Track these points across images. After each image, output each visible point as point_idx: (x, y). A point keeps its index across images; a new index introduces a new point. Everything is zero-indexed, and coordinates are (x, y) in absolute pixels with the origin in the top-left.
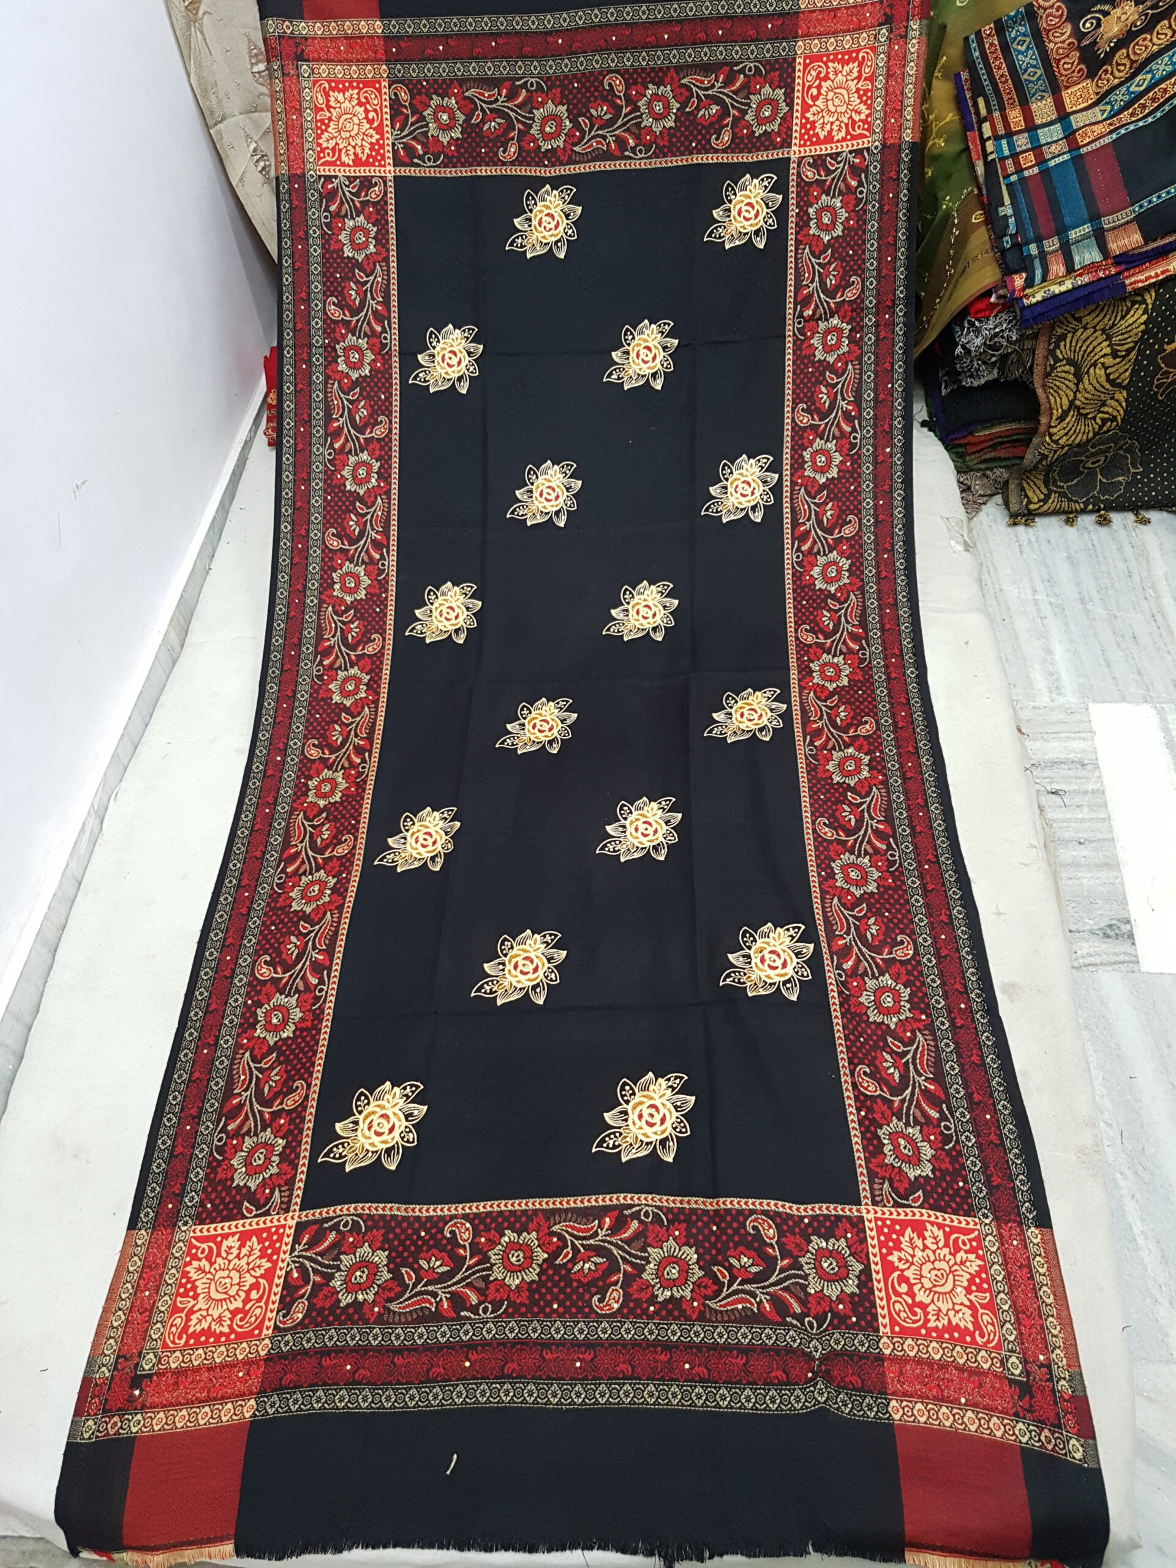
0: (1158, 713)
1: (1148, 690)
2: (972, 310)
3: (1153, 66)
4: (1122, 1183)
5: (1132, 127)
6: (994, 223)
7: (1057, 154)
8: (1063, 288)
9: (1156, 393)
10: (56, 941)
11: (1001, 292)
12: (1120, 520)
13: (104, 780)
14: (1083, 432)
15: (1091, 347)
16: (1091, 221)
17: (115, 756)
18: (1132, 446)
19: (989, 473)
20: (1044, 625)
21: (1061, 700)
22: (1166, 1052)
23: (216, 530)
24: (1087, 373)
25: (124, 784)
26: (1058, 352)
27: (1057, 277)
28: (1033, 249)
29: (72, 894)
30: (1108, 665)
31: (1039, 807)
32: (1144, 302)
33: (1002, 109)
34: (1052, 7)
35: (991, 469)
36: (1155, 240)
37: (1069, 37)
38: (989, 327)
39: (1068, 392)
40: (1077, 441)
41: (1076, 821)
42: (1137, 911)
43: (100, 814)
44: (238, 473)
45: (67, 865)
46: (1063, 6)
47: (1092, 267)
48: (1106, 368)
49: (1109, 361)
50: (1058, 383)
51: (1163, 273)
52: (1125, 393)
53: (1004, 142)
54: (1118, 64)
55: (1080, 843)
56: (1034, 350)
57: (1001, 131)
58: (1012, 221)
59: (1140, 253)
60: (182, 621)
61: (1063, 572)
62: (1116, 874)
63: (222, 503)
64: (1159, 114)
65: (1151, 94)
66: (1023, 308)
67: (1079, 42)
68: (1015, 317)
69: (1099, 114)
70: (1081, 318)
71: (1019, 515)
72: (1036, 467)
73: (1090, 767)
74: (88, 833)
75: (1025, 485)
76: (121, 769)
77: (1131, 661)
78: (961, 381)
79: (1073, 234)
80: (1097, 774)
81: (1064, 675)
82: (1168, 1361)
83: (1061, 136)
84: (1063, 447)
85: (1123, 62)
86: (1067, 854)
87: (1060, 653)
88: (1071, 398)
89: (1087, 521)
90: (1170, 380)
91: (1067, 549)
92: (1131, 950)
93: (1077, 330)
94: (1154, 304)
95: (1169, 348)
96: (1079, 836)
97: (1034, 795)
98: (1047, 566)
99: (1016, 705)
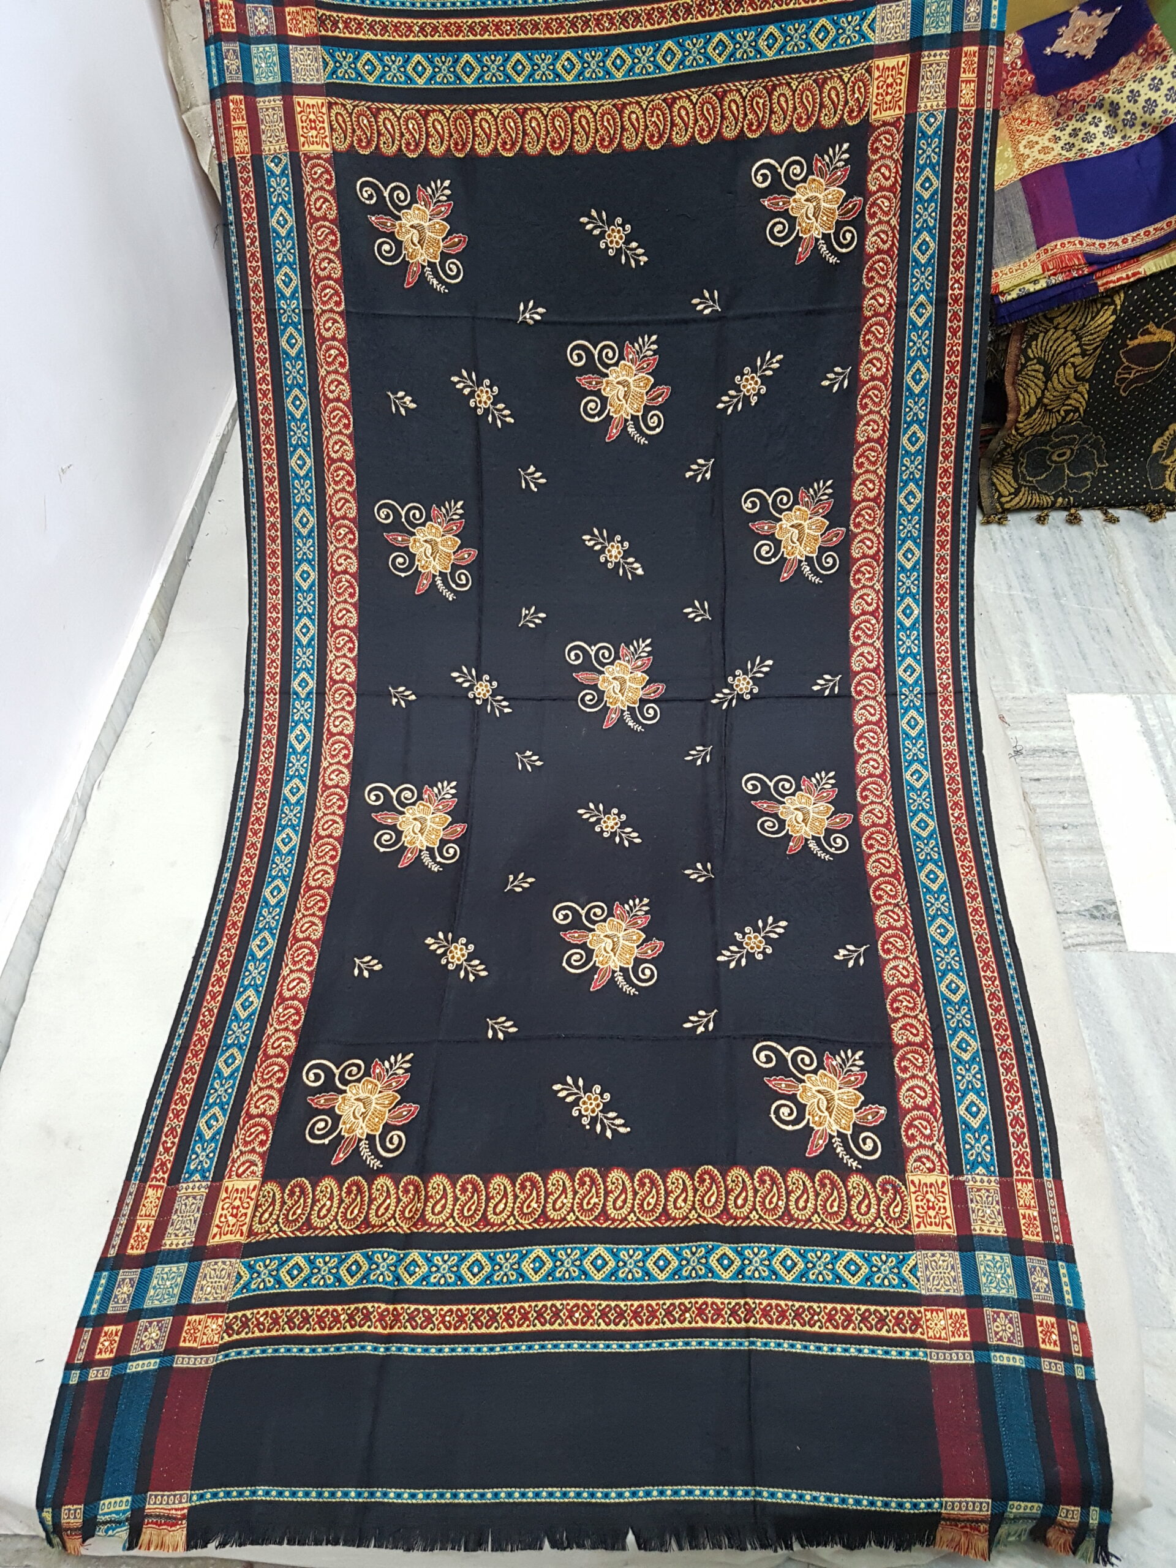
0: (1134, 703)
1: (1124, 681)
4: (1119, 1156)
8: (1038, 287)
9: (1118, 388)
10: (41, 929)
12: (1090, 517)
13: (88, 769)
14: (1047, 423)
15: (1062, 347)
17: (98, 744)
18: (1097, 440)
20: (1020, 619)
21: (1039, 691)
22: (1156, 1028)
23: (196, 522)
24: (1057, 372)
25: (107, 773)
26: (1030, 351)
29: (56, 882)
30: (1084, 658)
31: (1023, 793)
32: (1113, 303)
39: (1037, 390)
40: (1040, 432)
41: (1059, 806)
42: (1120, 893)
43: (84, 802)
44: (216, 466)
45: (52, 853)
48: (1075, 367)
49: (1078, 360)
50: (1027, 381)
51: (1134, 275)
52: (1087, 386)
55: (1064, 828)
56: (1007, 350)
60: (163, 611)
61: (1037, 568)
62: (1100, 857)
63: (200, 494)
66: (999, 305)
70: (1054, 318)
71: (993, 512)
73: (1071, 754)
74: (72, 820)
75: (995, 480)
76: (104, 757)
77: (1107, 654)
80: (1077, 761)
81: (1041, 667)
84: (1027, 437)
86: (1052, 838)
87: (1037, 647)
88: (1039, 395)
89: (1058, 517)
90: (1132, 376)
91: (1040, 546)
92: (1117, 930)
93: (1048, 331)
94: (1122, 305)
95: (1132, 344)
96: (1062, 821)
97: (1020, 782)
98: (1021, 563)
99: (996, 695)
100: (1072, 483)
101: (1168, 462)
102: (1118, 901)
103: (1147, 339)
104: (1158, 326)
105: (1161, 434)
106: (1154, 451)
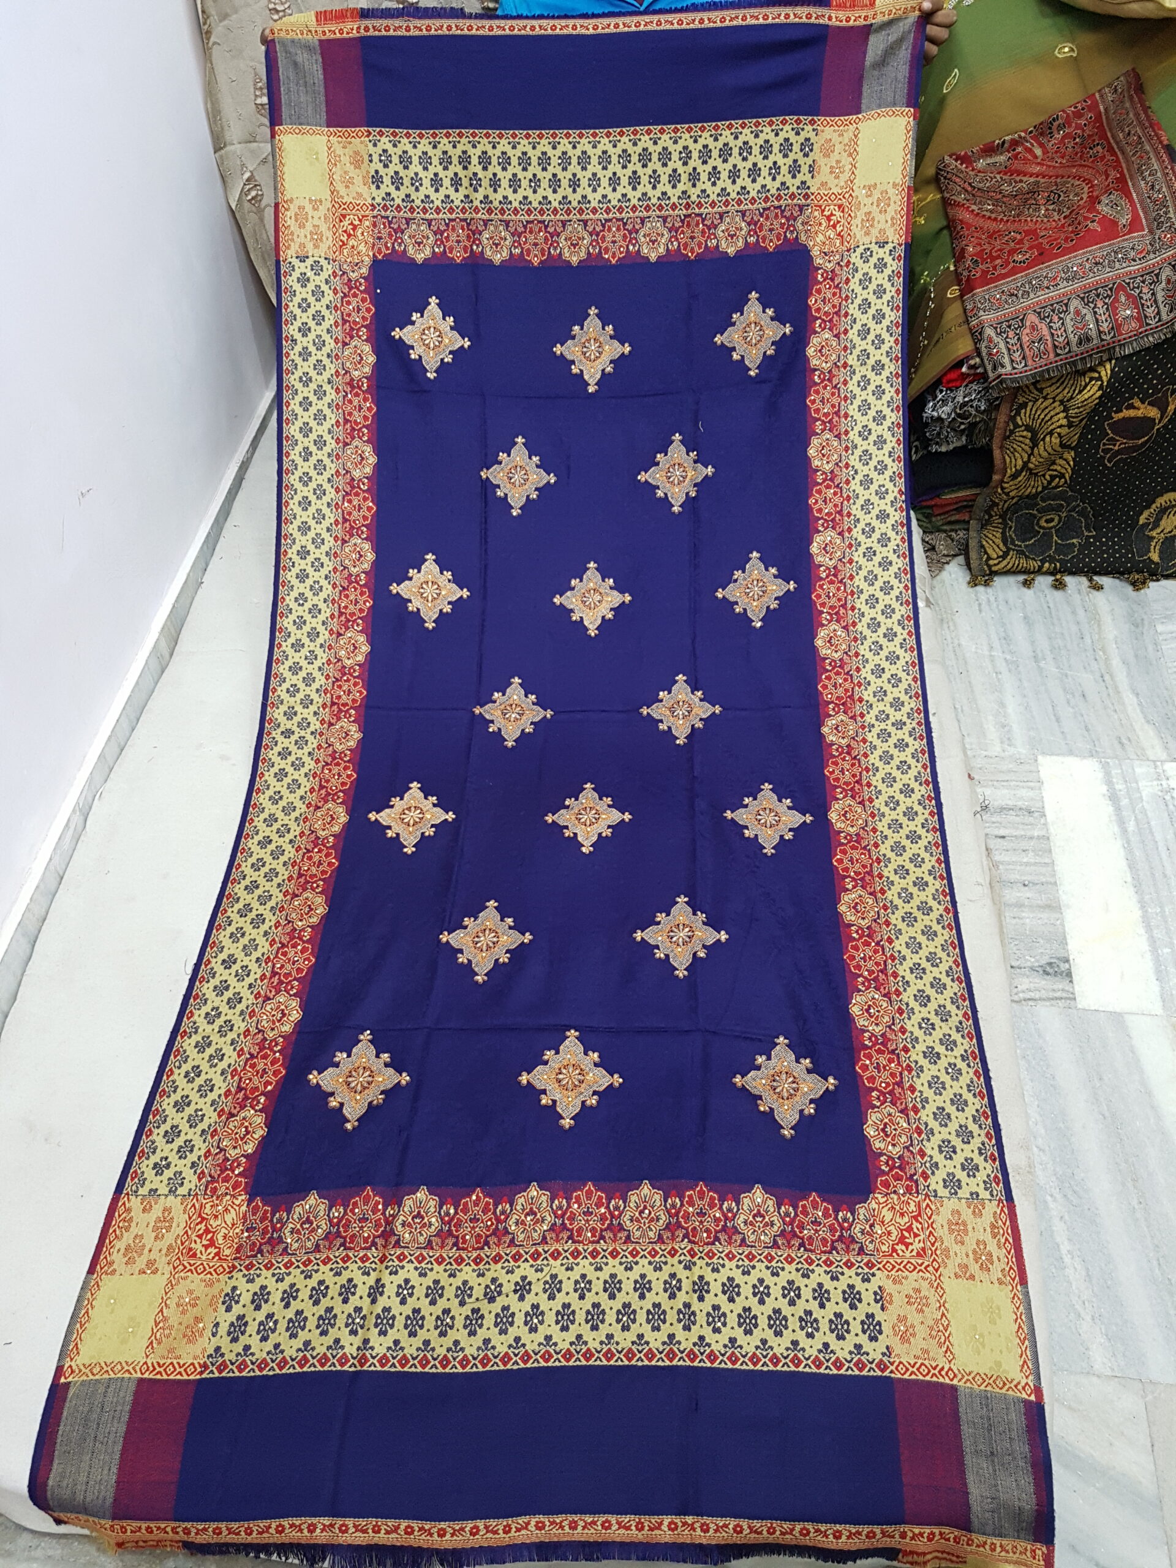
0: (1103, 767)
1: (1095, 746)
2: (945, 380)
4: (1052, 1205)
9: (1103, 458)
11: (972, 362)
12: (1075, 583)
13: (90, 782)
14: (1032, 485)
15: (1049, 416)
17: (102, 756)
18: (1084, 510)
19: (953, 534)
20: (999, 680)
21: (1011, 751)
22: (1098, 1085)
23: (210, 545)
24: (1043, 439)
25: (109, 784)
26: (1018, 418)
29: (53, 888)
30: (1058, 720)
31: (987, 850)
32: (1100, 378)
35: (955, 531)
38: (959, 396)
39: (1023, 454)
40: (1026, 494)
41: (1022, 864)
42: (1074, 948)
43: (85, 811)
44: (234, 492)
45: (51, 859)
49: (1064, 430)
50: (1015, 446)
52: (1073, 453)
55: (1024, 885)
56: (998, 417)
60: (172, 630)
61: (1019, 631)
62: (1057, 915)
63: (217, 520)
68: (984, 388)
70: (1043, 388)
71: (980, 574)
73: (1036, 814)
74: (72, 829)
75: (984, 543)
76: (108, 770)
77: (1080, 718)
78: (930, 447)
80: (1042, 821)
81: (1015, 726)
82: (1088, 1373)
84: (1013, 498)
86: (1012, 895)
87: (1012, 708)
88: (1025, 459)
89: (1044, 582)
90: (1116, 448)
91: (1024, 609)
92: (1068, 987)
93: (1038, 400)
94: (1109, 381)
95: (1117, 417)
96: (1023, 878)
97: (983, 838)
98: (1004, 625)
99: (969, 753)
100: (1060, 549)
101: (1154, 533)
102: (1071, 958)
103: (1132, 413)
104: (1143, 401)
105: (1148, 507)
106: (1141, 523)
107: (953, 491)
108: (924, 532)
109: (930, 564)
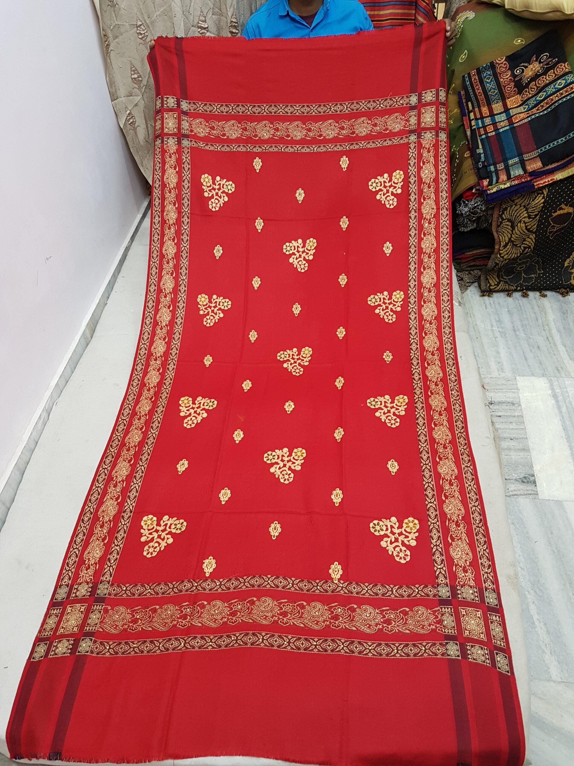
0: (549, 381)
1: (545, 371)
2: (464, 196)
3: (547, 89)
4: (528, 596)
5: (537, 115)
6: (475, 157)
7: (503, 126)
8: (506, 186)
9: (549, 236)
10: (24, 469)
11: (477, 188)
12: (533, 295)
13: (51, 396)
14: (515, 253)
15: (519, 213)
16: (518, 156)
17: (57, 385)
18: (538, 261)
19: (472, 272)
20: (496, 341)
21: (503, 375)
22: (551, 536)
23: (111, 286)
24: (517, 225)
25: (61, 398)
26: (504, 216)
27: (503, 181)
28: (492, 168)
29: (33, 448)
30: (526, 359)
31: (492, 422)
32: (543, 193)
33: (479, 107)
34: (502, 63)
35: (473, 270)
36: (548, 165)
37: (510, 76)
38: (472, 204)
39: (508, 234)
40: (512, 257)
41: (509, 429)
42: (537, 468)
43: (48, 411)
44: (122, 261)
45: (31, 434)
46: (507, 63)
47: (519, 177)
48: (525, 223)
49: (527, 220)
50: (503, 230)
51: (551, 180)
52: (534, 235)
53: (480, 121)
54: (531, 88)
55: (511, 439)
56: (493, 214)
57: (478, 116)
58: (482, 155)
59: (541, 171)
60: (92, 325)
61: (506, 318)
62: (528, 454)
63: (114, 274)
64: (549, 110)
65: (546, 101)
66: (488, 195)
67: (514, 78)
68: (484, 200)
69: (523, 109)
70: (514, 200)
71: (486, 291)
72: (493, 269)
73: (516, 405)
74: (42, 420)
75: (488, 277)
76: (60, 391)
77: (537, 358)
78: (459, 229)
79: (510, 162)
80: (520, 408)
81: (505, 363)
82: (549, 680)
83: (505, 119)
84: (506, 260)
85: (534, 87)
86: (505, 444)
87: (503, 353)
88: (509, 237)
89: (517, 295)
90: (555, 230)
91: (508, 307)
92: (534, 489)
93: (512, 206)
94: (547, 194)
95: (555, 215)
96: (510, 436)
97: (490, 417)
98: (498, 315)
99: (482, 376)
100: (525, 280)
101: (573, 271)
102: (535, 475)
103: (561, 212)
104: (566, 205)
105: (569, 257)
106: (566, 265)
107: (471, 251)
108: (457, 271)
109: (460, 287)
